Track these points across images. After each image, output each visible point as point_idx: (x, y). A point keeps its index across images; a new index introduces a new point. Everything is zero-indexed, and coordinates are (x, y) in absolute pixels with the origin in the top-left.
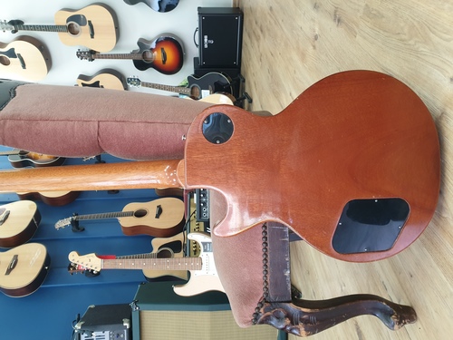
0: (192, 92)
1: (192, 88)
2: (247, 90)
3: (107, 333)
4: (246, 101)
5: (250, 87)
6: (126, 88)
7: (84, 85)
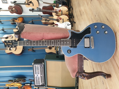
0: (57, 5)
1: (57, 4)
2: (72, 5)
3: (39, 65)
4: (71, 8)
5: (73, 5)
6: (39, 3)
7: (27, 2)
